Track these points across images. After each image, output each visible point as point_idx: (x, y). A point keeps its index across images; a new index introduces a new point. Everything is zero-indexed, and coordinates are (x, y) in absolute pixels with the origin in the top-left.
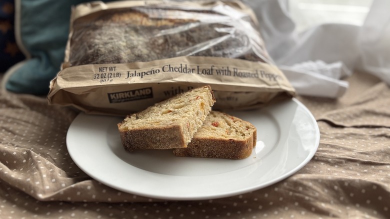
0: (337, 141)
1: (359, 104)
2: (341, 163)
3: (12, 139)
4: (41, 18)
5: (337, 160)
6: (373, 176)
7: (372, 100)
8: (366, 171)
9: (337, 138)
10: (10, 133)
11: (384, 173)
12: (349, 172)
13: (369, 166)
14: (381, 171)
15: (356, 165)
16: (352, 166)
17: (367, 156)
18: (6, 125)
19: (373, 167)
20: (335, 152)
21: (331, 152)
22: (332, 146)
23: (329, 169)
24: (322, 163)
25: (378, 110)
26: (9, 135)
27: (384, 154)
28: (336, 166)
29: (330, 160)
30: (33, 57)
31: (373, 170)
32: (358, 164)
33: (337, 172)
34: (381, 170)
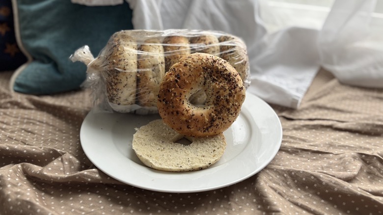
0: (294, 132)
1: (314, 99)
2: (298, 152)
3: (33, 138)
4: (40, 23)
5: (295, 150)
6: (320, 162)
7: (325, 95)
8: (314, 158)
9: (295, 129)
10: (30, 134)
11: (327, 161)
12: (302, 159)
13: (317, 154)
14: (325, 159)
15: (308, 154)
16: (304, 155)
17: (316, 148)
18: (24, 126)
19: (320, 155)
20: (293, 143)
21: (290, 142)
22: (291, 137)
23: (288, 157)
24: (284, 153)
25: (329, 105)
26: (29, 135)
27: (328, 146)
28: (294, 155)
29: (289, 150)
30: (34, 59)
31: (320, 157)
32: (310, 153)
33: (294, 159)
34: (325, 157)
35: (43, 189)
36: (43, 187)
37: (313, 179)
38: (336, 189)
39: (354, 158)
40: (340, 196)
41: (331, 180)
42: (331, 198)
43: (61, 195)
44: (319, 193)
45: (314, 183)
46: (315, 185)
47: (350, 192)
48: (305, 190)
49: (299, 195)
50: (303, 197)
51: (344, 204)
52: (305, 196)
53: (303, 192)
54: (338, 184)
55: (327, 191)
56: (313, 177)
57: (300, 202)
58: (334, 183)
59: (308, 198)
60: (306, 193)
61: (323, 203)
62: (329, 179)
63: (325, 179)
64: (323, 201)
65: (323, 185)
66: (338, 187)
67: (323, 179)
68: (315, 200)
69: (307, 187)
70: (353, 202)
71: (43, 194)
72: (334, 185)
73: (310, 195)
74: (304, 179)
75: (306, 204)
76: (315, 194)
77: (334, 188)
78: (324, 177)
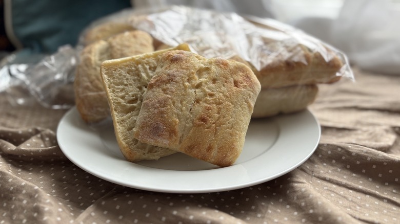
35: (21, 166)
36: (21, 164)
37: (340, 151)
38: (369, 159)
39: (387, 131)
40: (374, 167)
41: (362, 150)
42: (364, 171)
43: (41, 171)
44: (348, 167)
45: (341, 156)
46: (344, 158)
47: (386, 159)
48: (332, 165)
49: (326, 170)
50: (330, 171)
51: (380, 175)
52: (333, 171)
53: (330, 167)
54: (371, 153)
55: (358, 162)
56: (339, 149)
57: (328, 176)
58: (366, 153)
59: (336, 173)
60: (333, 168)
61: (354, 177)
62: (359, 149)
63: (354, 149)
64: (354, 175)
65: (353, 156)
66: (372, 156)
67: (352, 150)
68: (345, 174)
69: (334, 161)
70: (391, 171)
71: (20, 170)
72: (366, 154)
73: (339, 170)
74: (329, 152)
75: (336, 178)
76: (345, 168)
77: (366, 157)
78: (353, 148)
